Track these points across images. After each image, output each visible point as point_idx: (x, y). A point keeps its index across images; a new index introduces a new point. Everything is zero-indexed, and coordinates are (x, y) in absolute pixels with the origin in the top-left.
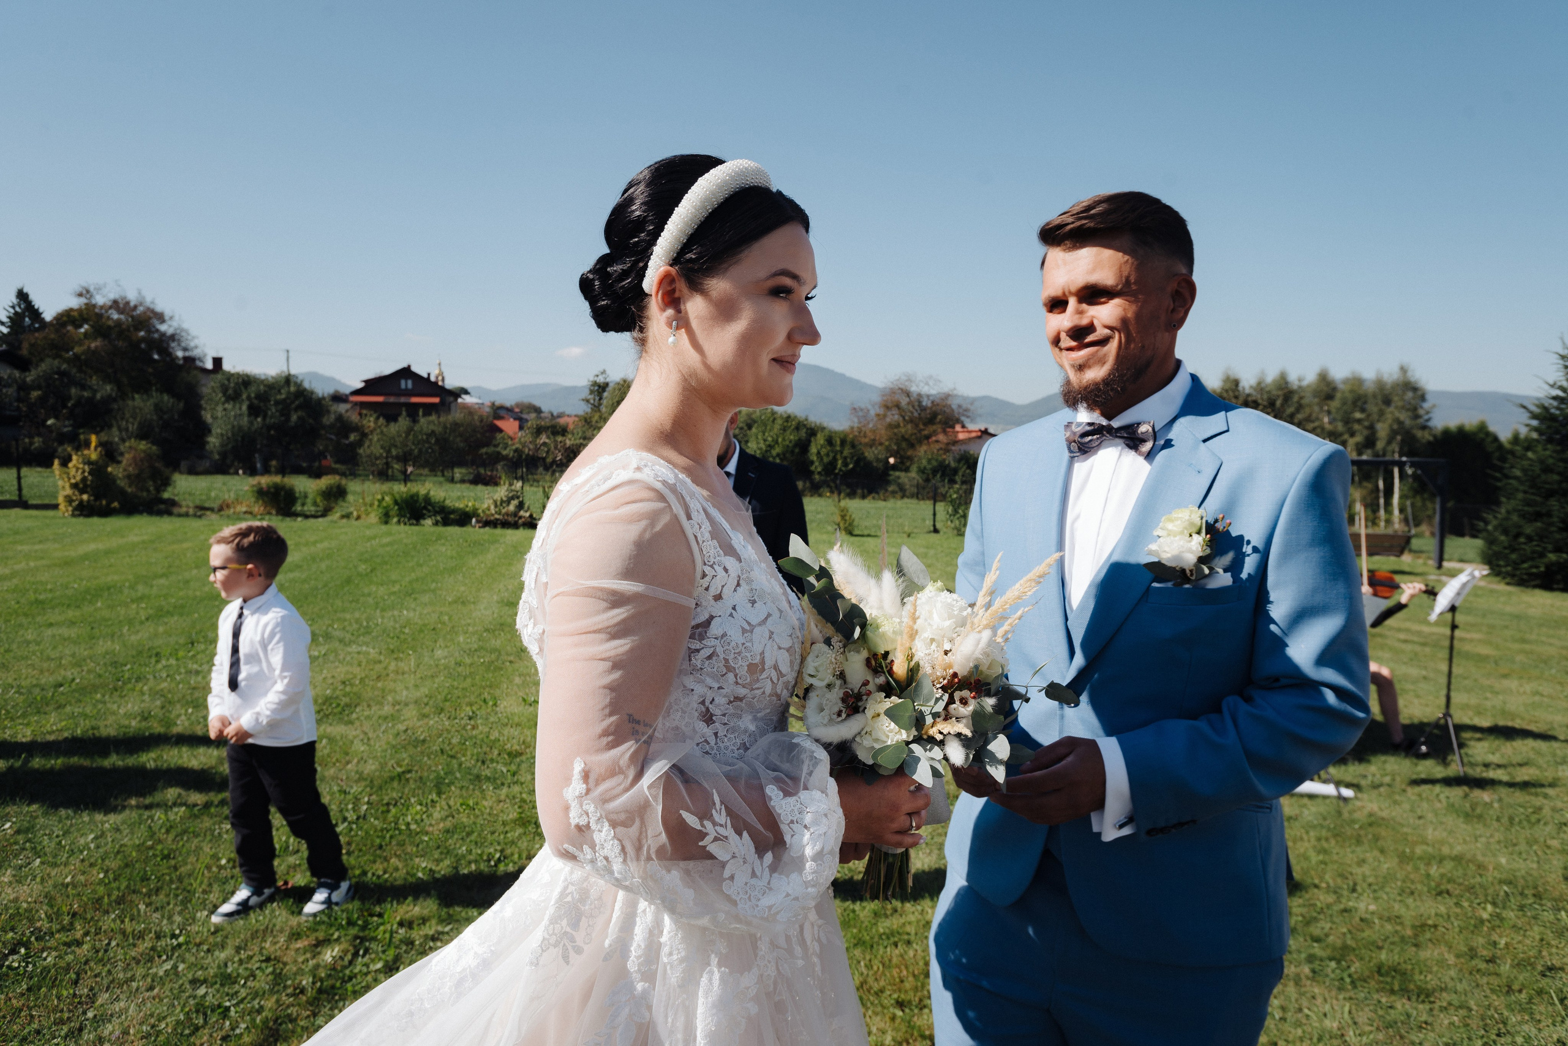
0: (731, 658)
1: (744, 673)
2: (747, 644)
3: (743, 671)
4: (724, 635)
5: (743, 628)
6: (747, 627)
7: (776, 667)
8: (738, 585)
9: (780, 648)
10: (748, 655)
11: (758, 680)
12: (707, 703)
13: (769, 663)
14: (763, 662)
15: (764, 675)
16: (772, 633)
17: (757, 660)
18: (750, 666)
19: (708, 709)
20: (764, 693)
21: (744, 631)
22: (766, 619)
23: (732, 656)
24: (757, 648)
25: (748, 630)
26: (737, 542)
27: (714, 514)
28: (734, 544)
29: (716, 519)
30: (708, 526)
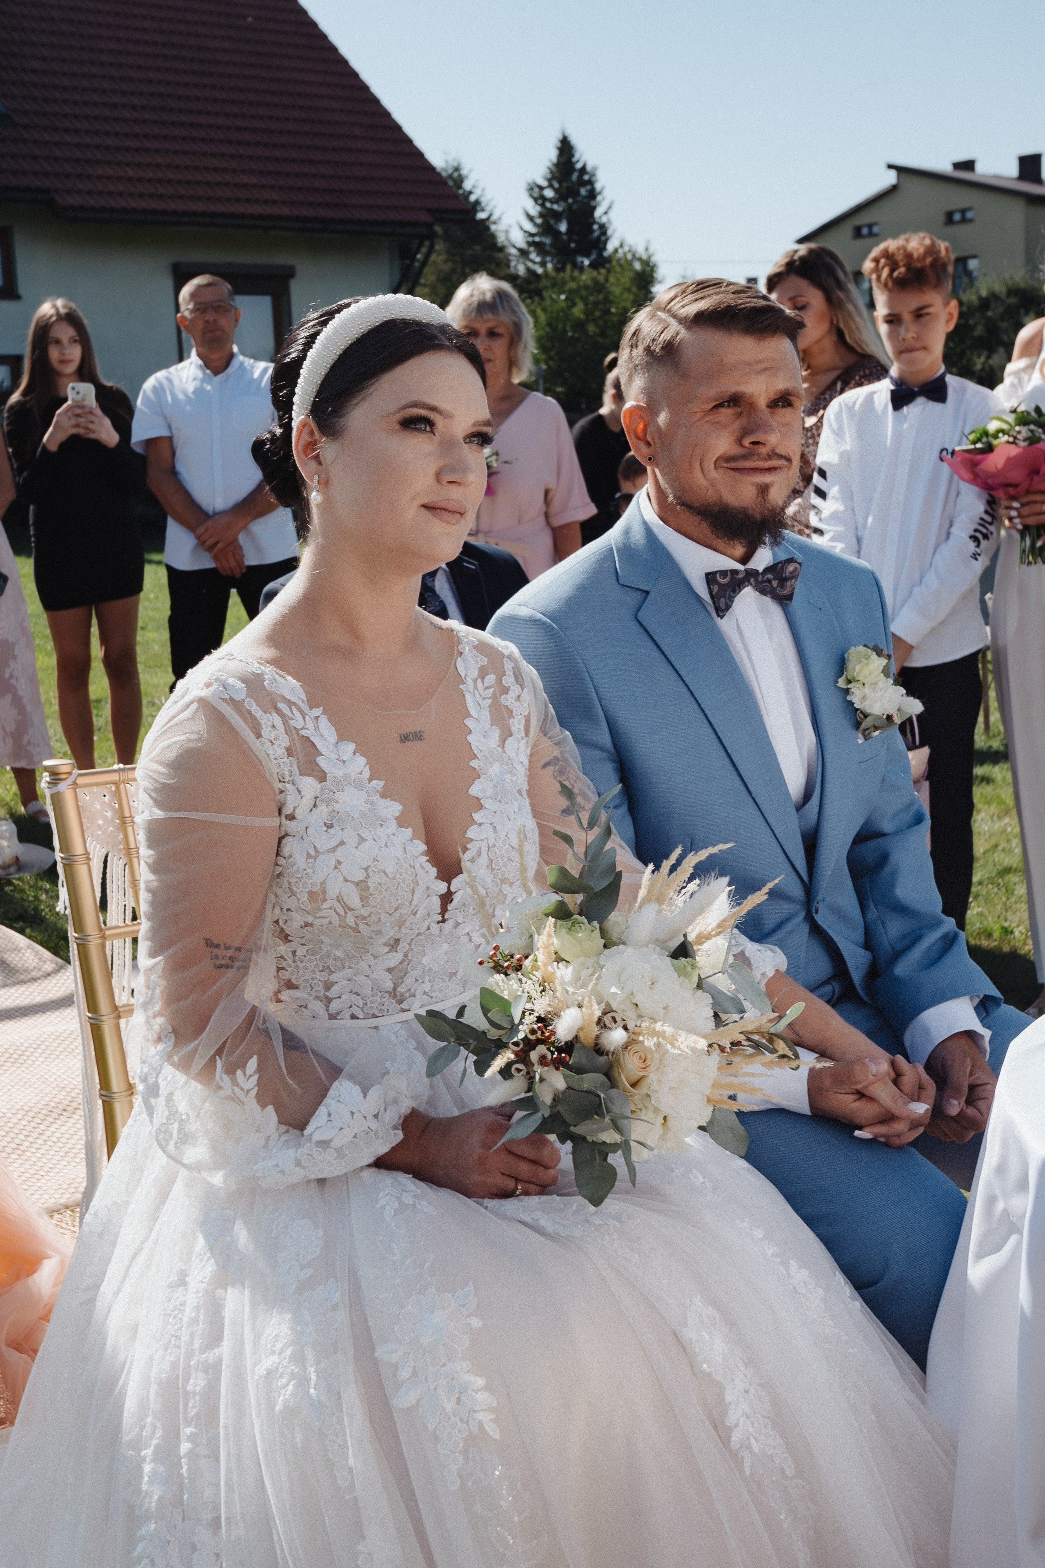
0: (293, 880)
1: (305, 899)
2: (310, 871)
3: (305, 898)
4: (290, 856)
5: (308, 854)
6: (313, 853)
7: (339, 899)
8: (315, 806)
9: (346, 881)
10: (309, 882)
11: (320, 910)
12: (281, 924)
13: (333, 891)
14: (324, 892)
15: (326, 905)
16: (340, 863)
17: (317, 889)
18: (310, 893)
19: (282, 930)
20: (330, 923)
21: (309, 856)
22: (337, 846)
23: (295, 880)
24: (318, 878)
25: (313, 855)
26: (334, 756)
27: (310, 724)
28: (321, 761)
29: (303, 732)
30: (284, 741)
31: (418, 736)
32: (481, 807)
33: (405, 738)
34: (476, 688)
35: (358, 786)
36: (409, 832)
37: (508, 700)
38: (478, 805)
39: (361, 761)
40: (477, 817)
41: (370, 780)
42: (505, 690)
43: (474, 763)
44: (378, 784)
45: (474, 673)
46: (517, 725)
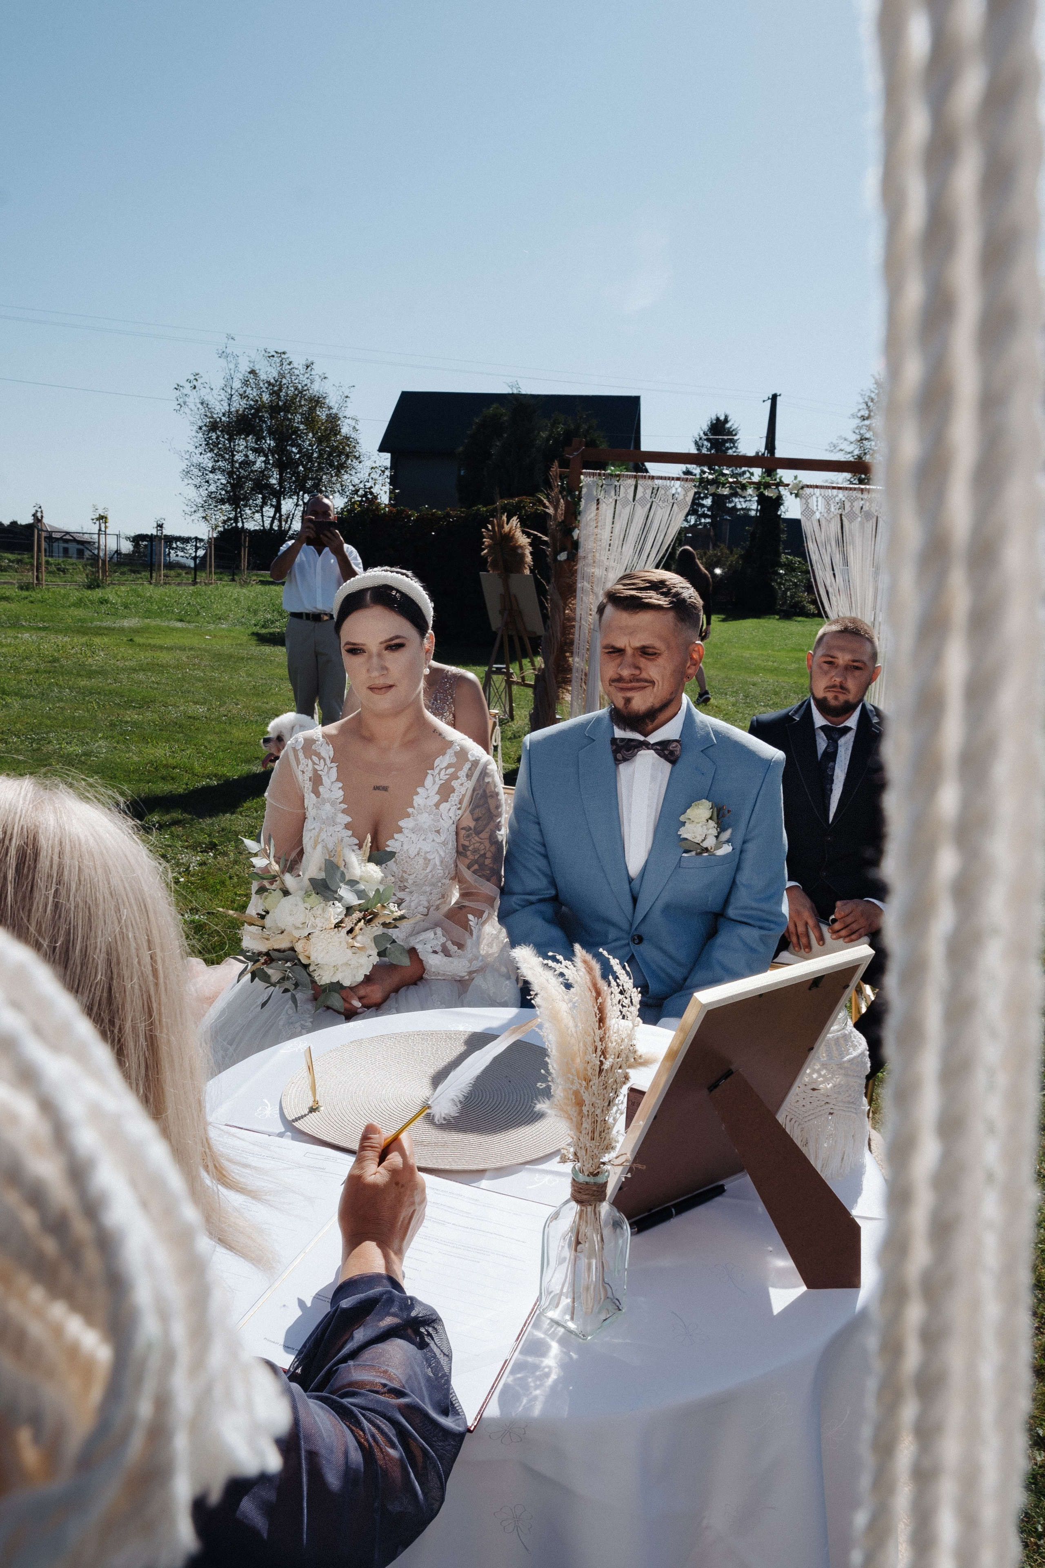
8: (315, 808)
26: (329, 787)
27: (326, 769)
28: (321, 789)
29: (320, 772)
30: (309, 774)
31: (385, 789)
32: (401, 832)
33: (377, 788)
34: (439, 774)
35: (333, 804)
36: (350, 833)
37: (455, 784)
38: (400, 830)
39: (341, 793)
40: (396, 836)
41: (340, 803)
42: (457, 778)
43: (410, 810)
44: (344, 806)
45: (445, 765)
46: (454, 798)
